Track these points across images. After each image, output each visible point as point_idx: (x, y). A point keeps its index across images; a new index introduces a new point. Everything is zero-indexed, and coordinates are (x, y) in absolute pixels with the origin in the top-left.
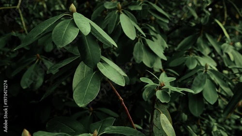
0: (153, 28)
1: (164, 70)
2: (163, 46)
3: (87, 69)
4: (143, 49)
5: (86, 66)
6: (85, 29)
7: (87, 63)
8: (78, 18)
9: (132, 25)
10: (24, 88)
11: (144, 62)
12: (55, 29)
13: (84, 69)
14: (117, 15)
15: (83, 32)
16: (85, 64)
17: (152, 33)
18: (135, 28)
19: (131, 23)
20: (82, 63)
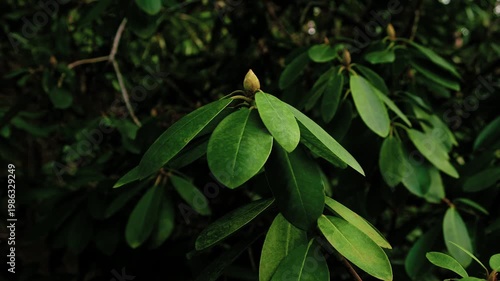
0: (419, 100)
1: (451, 201)
2: (445, 144)
3: (292, 232)
4: (401, 152)
5: (289, 225)
6: (288, 136)
7: (291, 217)
8: (269, 106)
9: (379, 100)
10: (135, 245)
11: (406, 184)
12: (213, 138)
13: (284, 234)
14: (342, 78)
15: (283, 143)
16: (286, 222)
17: (419, 115)
18: (387, 106)
19: (377, 97)
20: (279, 218)
